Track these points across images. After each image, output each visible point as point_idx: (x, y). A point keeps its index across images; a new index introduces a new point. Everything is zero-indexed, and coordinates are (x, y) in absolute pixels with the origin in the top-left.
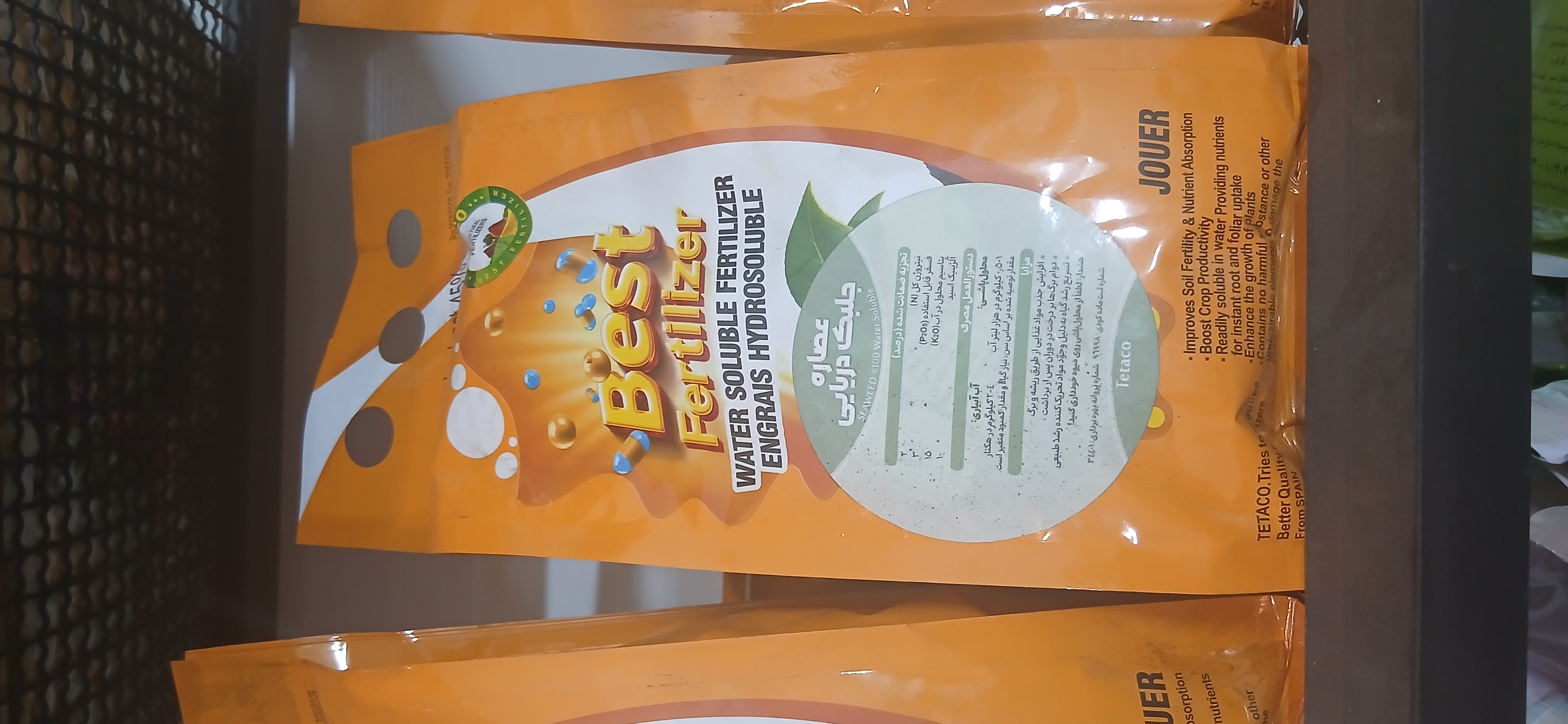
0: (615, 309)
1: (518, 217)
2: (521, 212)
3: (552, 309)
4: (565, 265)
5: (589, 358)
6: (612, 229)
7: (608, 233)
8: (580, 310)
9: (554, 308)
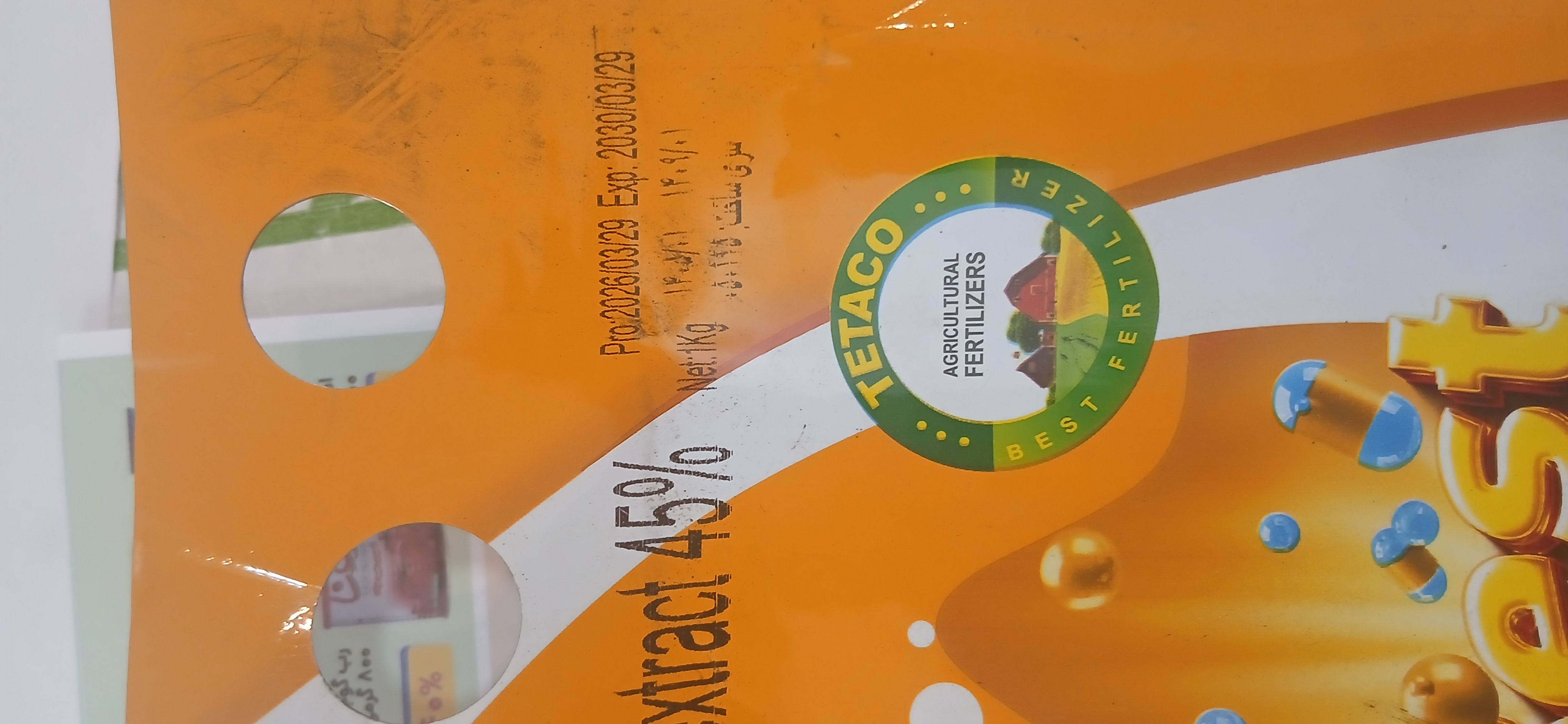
0: (1505, 547)
1: (1103, 257)
2: (1114, 238)
3: (1290, 540)
4: (1306, 412)
5: (1421, 680)
6: (1446, 308)
7: (1435, 317)
8: (1387, 547)
9: (1297, 539)
